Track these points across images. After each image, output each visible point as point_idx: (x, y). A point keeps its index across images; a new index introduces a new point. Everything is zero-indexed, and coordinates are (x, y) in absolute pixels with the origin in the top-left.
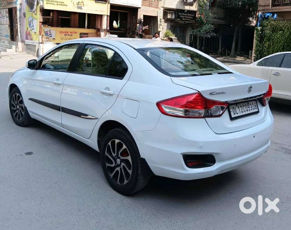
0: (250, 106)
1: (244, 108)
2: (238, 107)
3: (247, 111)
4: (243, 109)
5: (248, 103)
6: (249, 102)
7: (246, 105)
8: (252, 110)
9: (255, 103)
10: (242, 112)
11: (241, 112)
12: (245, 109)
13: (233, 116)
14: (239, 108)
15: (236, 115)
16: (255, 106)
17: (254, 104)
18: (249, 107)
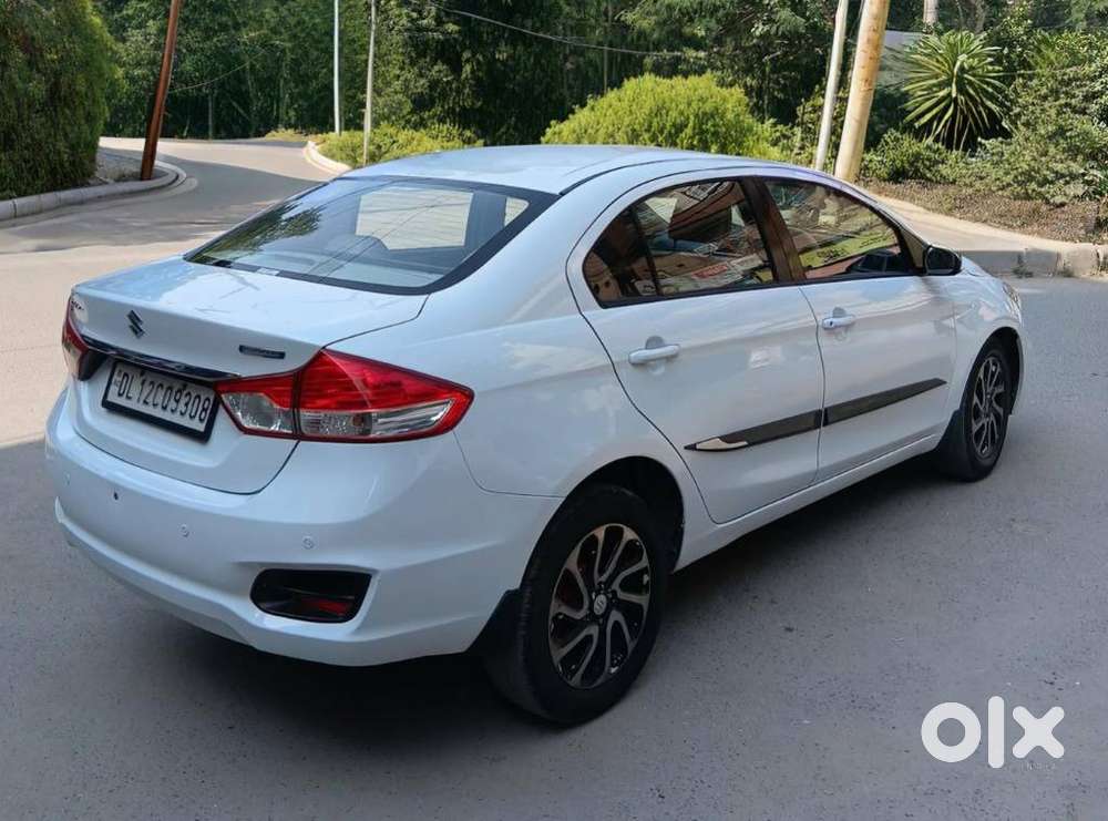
0: (184, 400)
1: (161, 393)
2: (142, 378)
3: (164, 408)
4: (155, 395)
5: (185, 387)
6: (189, 384)
7: (170, 388)
8: (182, 414)
9: (208, 399)
10: (145, 402)
11: (141, 402)
12: (159, 399)
13: (113, 398)
14: (143, 383)
15: (122, 402)
16: (204, 410)
17: (203, 398)
18: (177, 401)
